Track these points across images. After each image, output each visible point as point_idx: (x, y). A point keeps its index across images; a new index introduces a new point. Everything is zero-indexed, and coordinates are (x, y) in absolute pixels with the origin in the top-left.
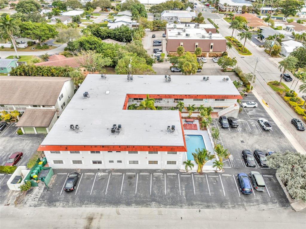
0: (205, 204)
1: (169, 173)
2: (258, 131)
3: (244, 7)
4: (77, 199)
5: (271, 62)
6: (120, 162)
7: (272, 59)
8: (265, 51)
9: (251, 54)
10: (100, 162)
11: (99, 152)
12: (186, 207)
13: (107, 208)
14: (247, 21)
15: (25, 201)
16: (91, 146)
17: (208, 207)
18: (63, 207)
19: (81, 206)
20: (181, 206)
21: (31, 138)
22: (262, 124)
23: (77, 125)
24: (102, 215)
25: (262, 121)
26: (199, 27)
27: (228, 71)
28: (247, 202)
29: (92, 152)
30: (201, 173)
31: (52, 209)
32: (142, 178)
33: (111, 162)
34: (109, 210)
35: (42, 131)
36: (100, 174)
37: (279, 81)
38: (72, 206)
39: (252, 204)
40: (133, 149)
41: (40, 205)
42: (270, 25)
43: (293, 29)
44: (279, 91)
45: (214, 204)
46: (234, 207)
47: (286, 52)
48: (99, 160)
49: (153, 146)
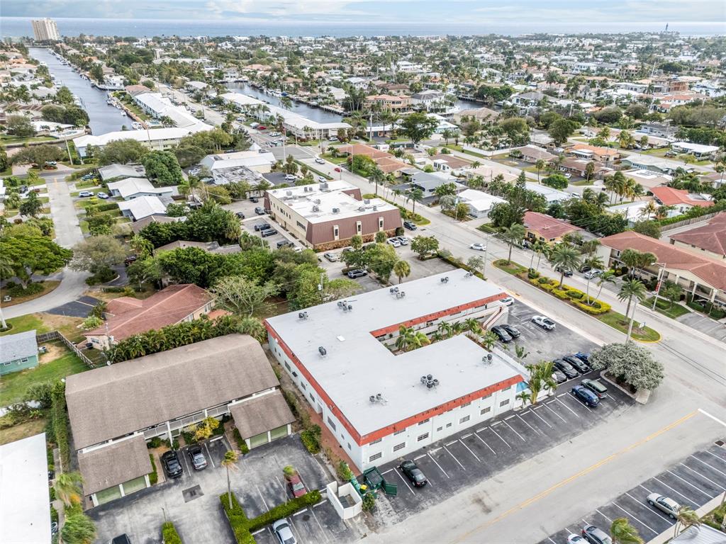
1: (505, 417)
2: (543, 334)
3: (341, 131)
4: (439, 490)
5: (467, 230)
6: (450, 425)
7: (463, 224)
8: (443, 212)
9: (429, 222)
10: (426, 436)
11: (427, 420)
13: (481, 483)
14: (374, 160)
15: (380, 521)
16: (423, 414)
17: (574, 435)
19: (452, 495)
20: (551, 446)
21: (271, 451)
22: (542, 323)
23: (379, 395)
25: (540, 320)
26: (329, 189)
27: (430, 258)
28: (600, 414)
29: (420, 423)
30: (538, 404)
31: (423, 514)
32: (484, 435)
33: (440, 429)
35: (279, 433)
36: (433, 452)
37: (507, 259)
38: (443, 500)
39: (606, 414)
40: (464, 401)
41: (405, 517)
42: (408, 161)
43: (446, 166)
44: (518, 273)
45: (577, 430)
46: (595, 424)
47: (475, 210)
48: (424, 433)
49: (489, 387)
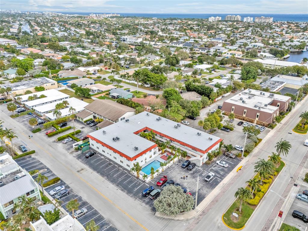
0: (123, 189)
1: (126, 170)
4: (86, 161)
6: (110, 155)
10: (104, 152)
11: (104, 146)
12: (115, 185)
15: (73, 154)
16: (103, 143)
17: (122, 190)
18: (80, 161)
19: (85, 164)
20: (113, 184)
24: (87, 170)
29: (102, 145)
30: (137, 178)
31: (77, 160)
32: (114, 167)
33: (108, 153)
34: (90, 170)
36: (102, 157)
40: (115, 151)
41: (75, 157)
45: (126, 191)
